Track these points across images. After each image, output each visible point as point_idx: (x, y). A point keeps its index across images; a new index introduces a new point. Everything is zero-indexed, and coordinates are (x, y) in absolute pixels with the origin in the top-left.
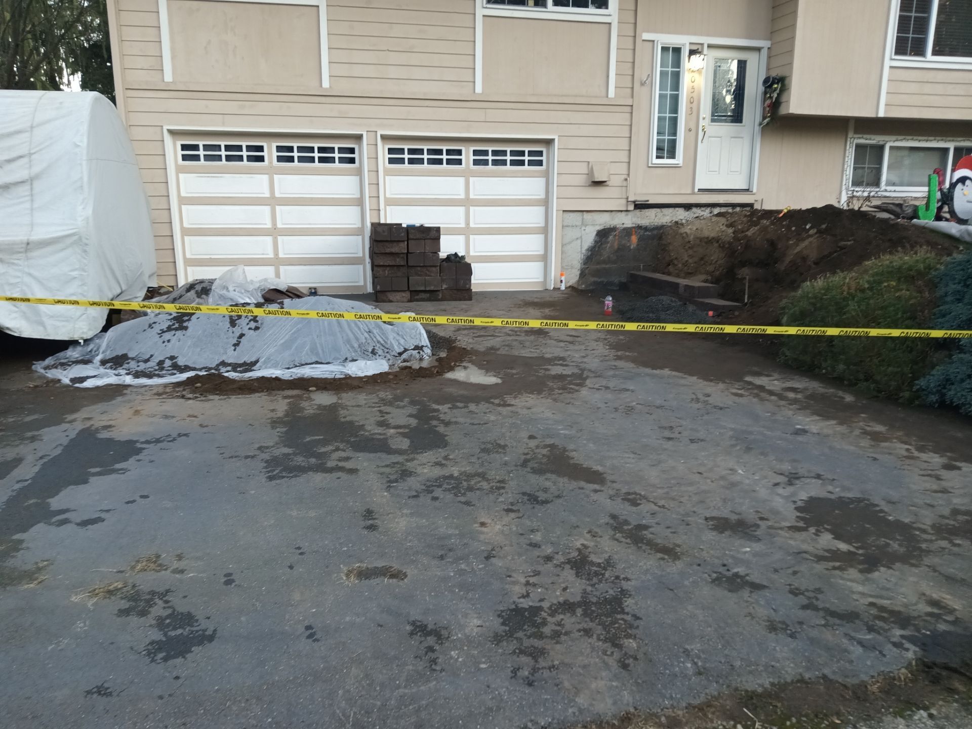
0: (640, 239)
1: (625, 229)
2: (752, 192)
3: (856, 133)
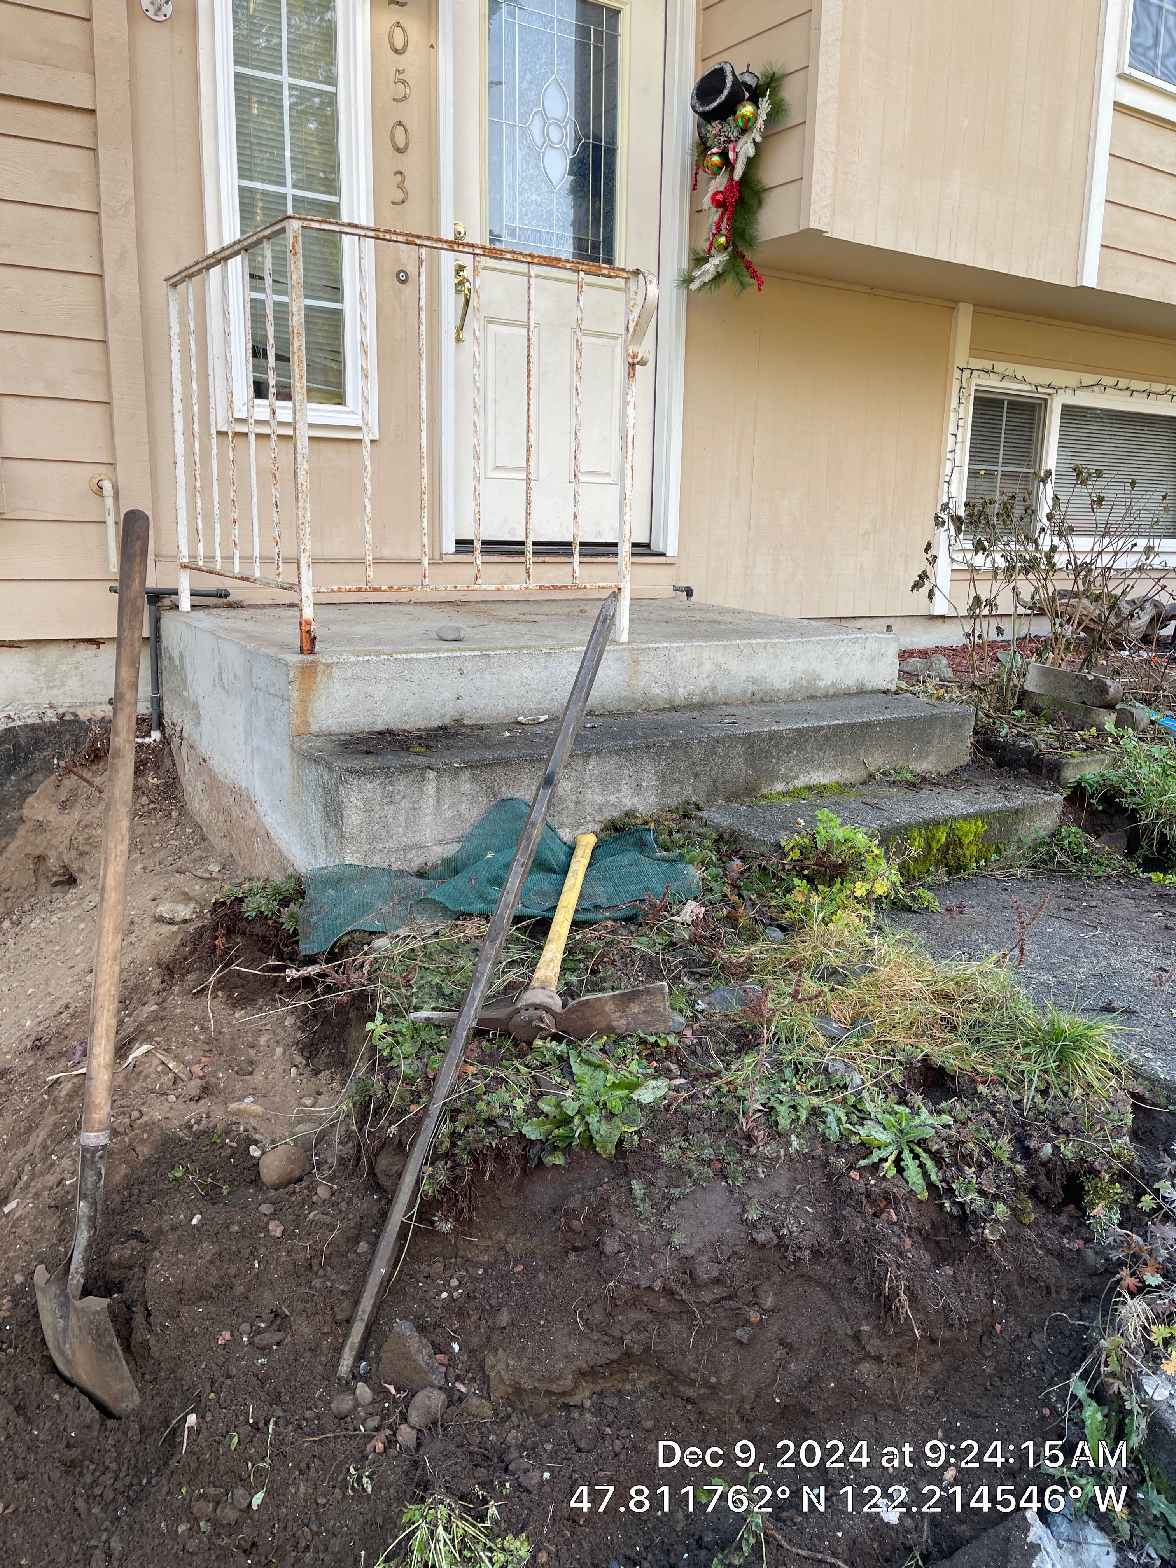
2: (664, 555)
3: (974, 352)
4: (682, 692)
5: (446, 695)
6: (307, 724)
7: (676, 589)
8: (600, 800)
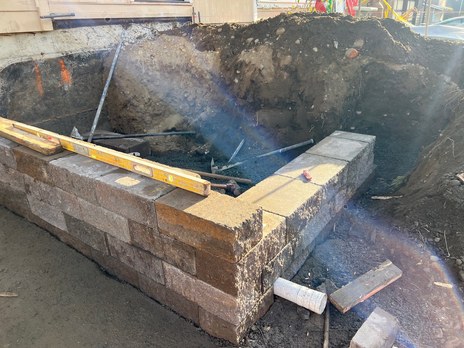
0: (76, 74)
1: (48, 62)
2: (189, 2)
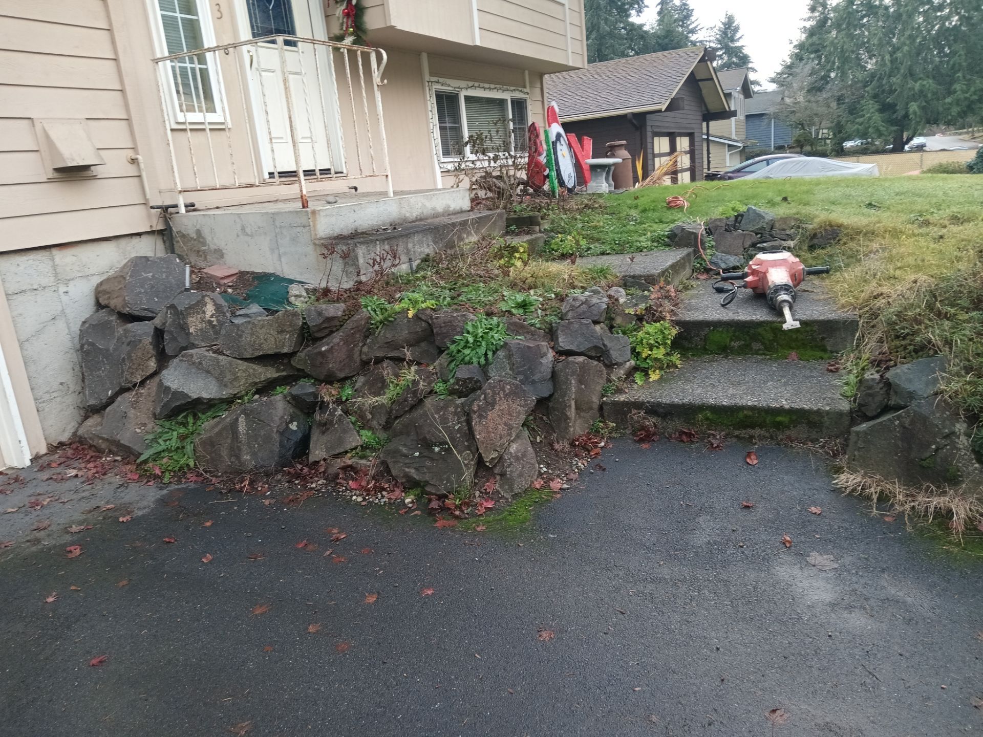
2: (342, 173)
3: (431, 74)
4: (415, 215)
5: (352, 221)
6: (316, 235)
7: (351, 188)
8: (419, 250)
